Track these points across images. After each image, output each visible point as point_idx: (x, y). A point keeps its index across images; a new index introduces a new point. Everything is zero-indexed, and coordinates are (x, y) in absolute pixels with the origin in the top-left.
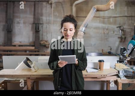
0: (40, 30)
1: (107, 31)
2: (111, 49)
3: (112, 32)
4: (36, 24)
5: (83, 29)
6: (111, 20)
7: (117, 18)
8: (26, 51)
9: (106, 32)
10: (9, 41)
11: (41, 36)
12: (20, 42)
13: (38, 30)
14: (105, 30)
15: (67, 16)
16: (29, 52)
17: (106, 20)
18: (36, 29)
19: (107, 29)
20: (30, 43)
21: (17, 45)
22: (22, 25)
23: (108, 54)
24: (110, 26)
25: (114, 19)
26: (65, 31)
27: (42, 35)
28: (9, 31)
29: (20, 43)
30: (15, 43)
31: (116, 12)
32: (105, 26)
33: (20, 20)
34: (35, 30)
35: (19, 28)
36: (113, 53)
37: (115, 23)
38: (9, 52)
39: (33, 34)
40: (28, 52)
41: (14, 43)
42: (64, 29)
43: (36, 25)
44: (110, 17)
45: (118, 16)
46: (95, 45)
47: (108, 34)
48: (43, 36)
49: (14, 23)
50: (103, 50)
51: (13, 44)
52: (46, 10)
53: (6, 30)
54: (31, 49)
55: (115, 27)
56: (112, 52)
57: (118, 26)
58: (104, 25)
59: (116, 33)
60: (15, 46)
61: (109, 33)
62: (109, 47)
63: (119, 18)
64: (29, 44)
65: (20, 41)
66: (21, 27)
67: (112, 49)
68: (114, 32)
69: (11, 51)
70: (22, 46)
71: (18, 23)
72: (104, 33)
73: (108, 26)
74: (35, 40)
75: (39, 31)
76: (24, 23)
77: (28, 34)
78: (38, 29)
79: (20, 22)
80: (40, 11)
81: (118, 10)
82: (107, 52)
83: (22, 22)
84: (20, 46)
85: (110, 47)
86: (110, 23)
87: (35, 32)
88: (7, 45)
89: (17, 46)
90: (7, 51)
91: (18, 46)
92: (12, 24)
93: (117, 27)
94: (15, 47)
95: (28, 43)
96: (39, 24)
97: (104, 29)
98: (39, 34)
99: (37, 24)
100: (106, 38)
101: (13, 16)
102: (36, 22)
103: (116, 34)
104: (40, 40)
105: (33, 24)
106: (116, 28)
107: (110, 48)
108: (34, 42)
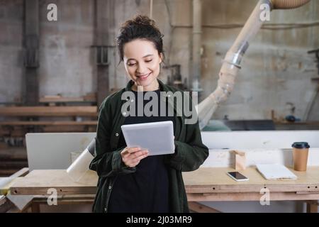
0: (110, 63)
1: (283, 64)
2: (293, 109)
3: (297, 66)
4: (99, 47)
5: (233, 58)
6: (294, 32)
7: (309, 28)
8: (74, 118)
9: (280, 65)
10: (31, 91)
11: (111, 79)
12: (59, 95)
13: (105, 64)
14: (279, 60)
15: (131, 23)
16: (83, 120)
17: (280, 33)
18: (99, 60)
19: (283, 58)
20: (84, 97)
21: (52, 102)
22: (62, 51)
23: (285, 122)
24: (289, 49)
25: (300, 30)
26: (131, 65)
27: (115, 76)
28: (31, 68)
29: (58, 97)
30: (46, 97)
31: (307, 13)
32: (277, 51)
33: (57, 39)
34: (96, 63)
35: (56, 57)
36: (299, 120)
37: (303, 41)
38: (31, 119)
39: (93, 72)
40: (79, 120)
41: (43, 97)
42: (129, 60)
43: (100, 51)
44: (290, 27)
45: (310, 22)
46: (251, 98)
47: (285, 70)
48: (118, 79)
49: (44, 46)
50: (273, 112)
51: (42, 100)
52: (124, 10)
53: (24, 64)
54: (88, 113)
55: (303, 51)
56: (297, 117)
57: (311, 49)
58: (274, 48)
59: (305, 67)
60: (47, 104)
61: (287, 67)
62: (288, 103)
63: (314, 28)
64: (82, 100)
65: (59, 92)
66: (60, 56)
67: (296, 110)
68: (300, 64)
69: (36, 118)
70: (64, 104)
71: (54, 45)
72: (276, 69)
73: (285, 51)
74: (98, 89)
75: (107, 66)
76: (69, 45)
77: (77, 74)
78: (106, 60)
79: (57, 42)
80: (108, 15)
81: (311, 7)
82: (284, 117)
83: (62, 42)
84: (58, 104)
85: (291, 104)
86: (291, 43)
87: (96, 68)
88: (27, 104)
89: (51, 104)
90: (28, 118)
91: (54, 104)
92: (38, 47)
93: (310, 52)
94: (47, 108)
95: (81, 97)
96: (106, 47)
97: (274, 57)
98: (108, 73)
99: (102, 49)
100: (279, 80)
101: (41, 29)
102: (100, 43)
103: (306, 71)
104: (110, 90)
105: (92, 47)
106: (307, 55)
107: (289, 107)
108: (96, 95)
